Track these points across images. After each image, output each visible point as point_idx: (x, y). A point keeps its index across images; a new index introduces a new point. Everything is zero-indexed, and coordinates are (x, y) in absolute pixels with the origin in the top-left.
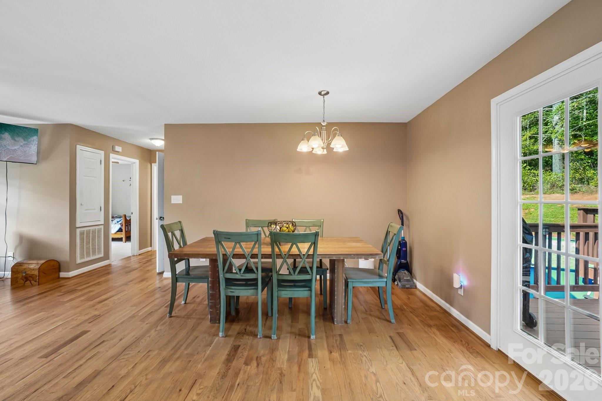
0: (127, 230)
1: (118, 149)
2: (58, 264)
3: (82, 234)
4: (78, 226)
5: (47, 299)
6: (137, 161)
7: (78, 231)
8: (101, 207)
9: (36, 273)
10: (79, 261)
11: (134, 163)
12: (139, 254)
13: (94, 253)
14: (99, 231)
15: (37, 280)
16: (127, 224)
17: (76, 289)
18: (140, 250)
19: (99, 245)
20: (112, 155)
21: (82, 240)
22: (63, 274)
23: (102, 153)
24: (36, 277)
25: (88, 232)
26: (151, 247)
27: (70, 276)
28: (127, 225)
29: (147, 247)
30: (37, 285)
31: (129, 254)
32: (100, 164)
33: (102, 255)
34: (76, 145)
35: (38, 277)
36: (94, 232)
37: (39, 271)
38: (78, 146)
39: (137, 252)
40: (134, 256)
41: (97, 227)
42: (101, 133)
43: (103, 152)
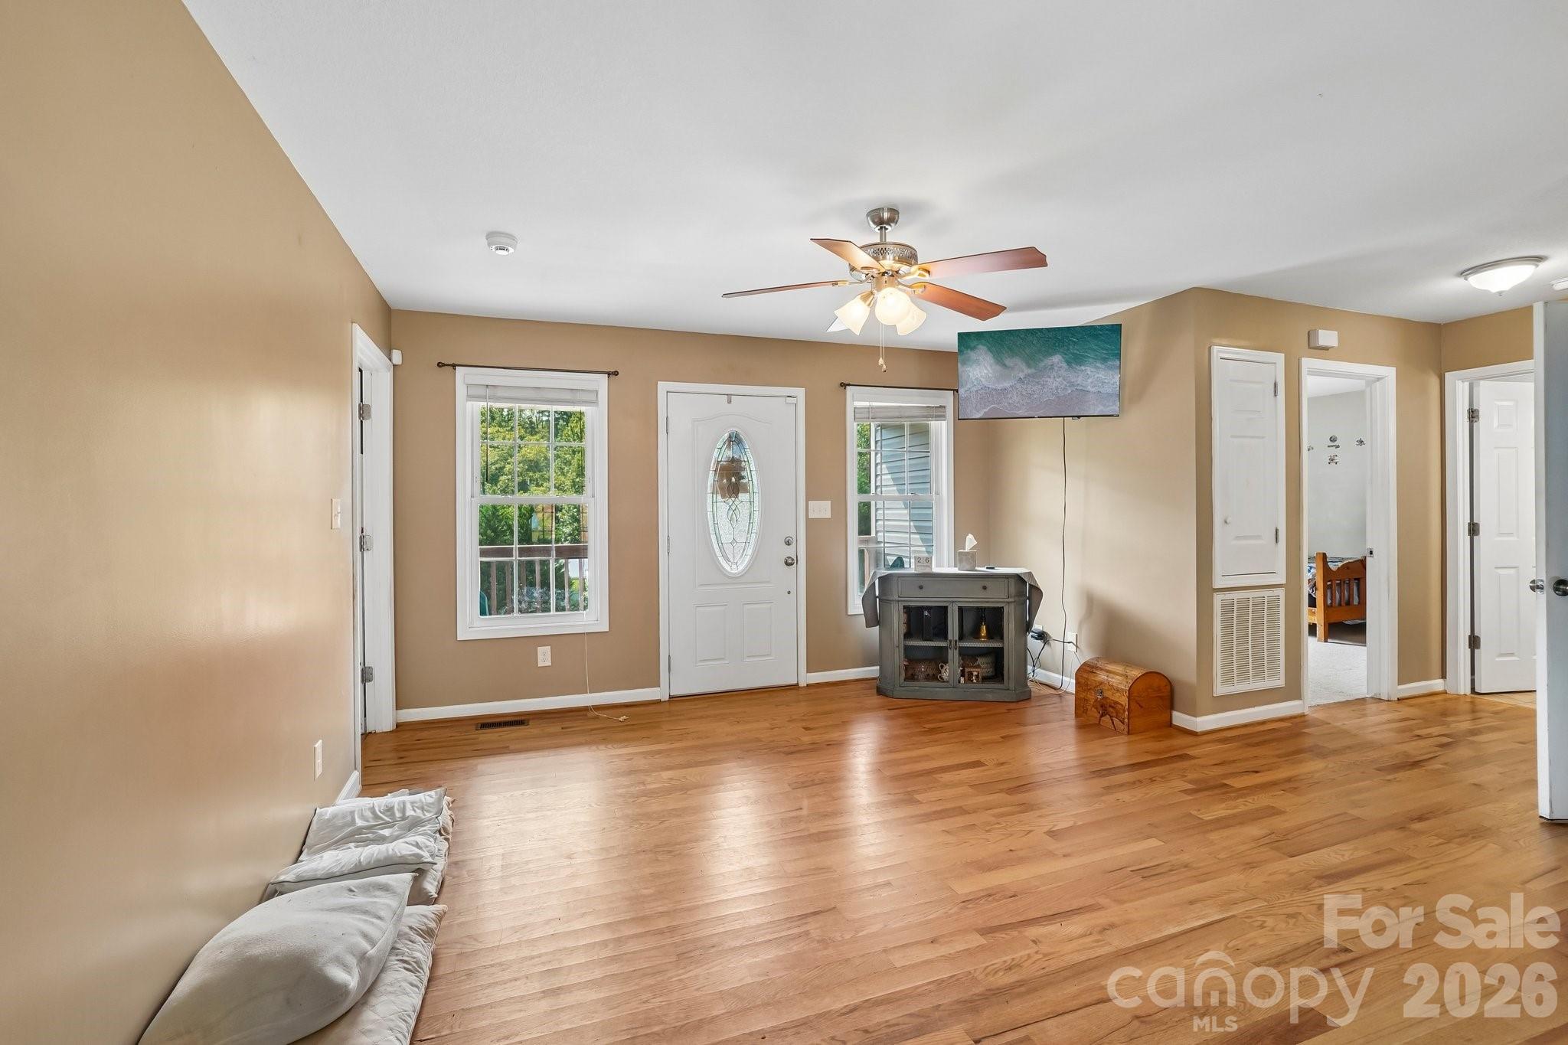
0: (1329, 602)
1: (1327, 337)
2: (1168, 688)
3: (1228, 608)
4: (1218, 583)
5: (1157, 790)
6: (1389, 373)
7: (1218, 598)
8: (1277, 530)
9: (1124, 700)
10: (1220, 689)
11: (1379, 379)
12: (1401, 695)
13: (1259, 673)
14: (1273, 604)
15: (1126, 720)
16: (1329, 583)
17: (1225, 782)
18: (1401, 682)
19: (1273, 650)
20: (1307, 363)
21: (1227, 626)
22: (1180, 719)
23: (1280, 358)
24: (1124, 711)
25: (1244, 605)
26: (1441, 681)
27: (1199, 730)
28: (1330, 587)
29: (1426, 677)
30: (1126, 732)
31: (1361, 689)
32: (1273, 394)
33: (1280, 682)
34: (1210, 348)
35: (1127, 713)
36: (1259, 605)
37: (1129, 697)
38: (1215, 349)
39: (1389, 686)
40: (1380, 700)
41: (1266, 593)
42: (1276, 297)
43: (1282, 356)
